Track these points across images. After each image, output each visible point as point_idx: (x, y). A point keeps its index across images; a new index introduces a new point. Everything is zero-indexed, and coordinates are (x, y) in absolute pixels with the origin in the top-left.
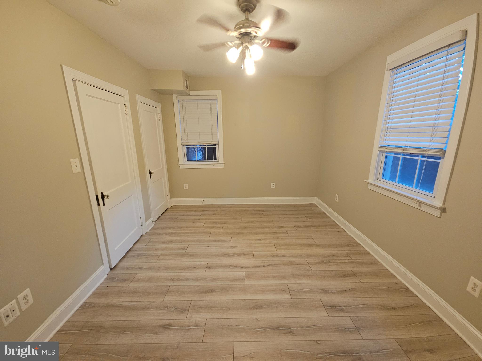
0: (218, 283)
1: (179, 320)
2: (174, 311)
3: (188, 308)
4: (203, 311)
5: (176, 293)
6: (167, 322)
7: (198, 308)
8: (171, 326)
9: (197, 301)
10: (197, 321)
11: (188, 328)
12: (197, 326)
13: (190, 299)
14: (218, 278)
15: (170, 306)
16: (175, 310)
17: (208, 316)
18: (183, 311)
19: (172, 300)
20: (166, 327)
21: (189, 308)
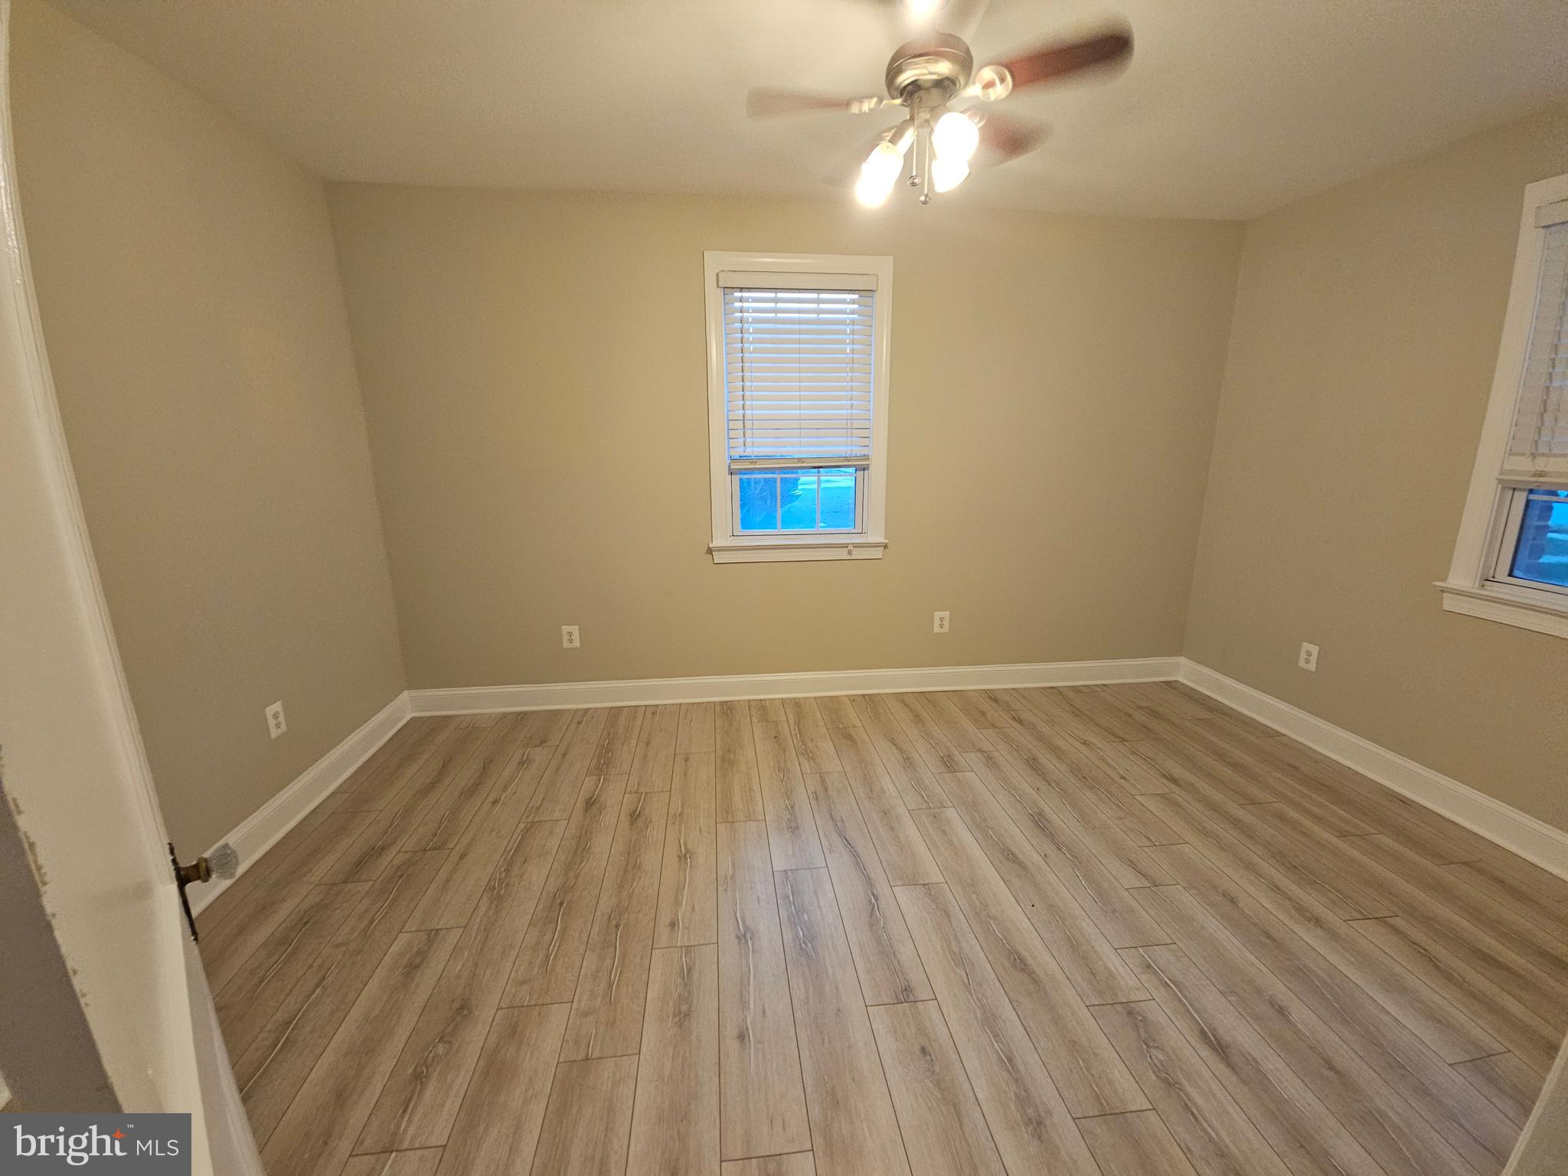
0: (974, 948)
1: (1171, 1017)
2: (1157, 1047)
3: (1119, 1008)
4: (1100, 963)
5: (1093, 1075)
6: (1205, 1052)
7: (1100, 981)
8: (1203, 1032)
9: (1078, 989)
10: (1136, 971)
11: (1172, 986)
12: (1149, 966)
13: (1085, 1013)
14: (952, 952)
15: (1154, 1072)
16: (1151, 1044)
17: (1104, 949)
18: (1137, 1019)
19: (1127, 1075)
20: (1220, 1048)
21: (1117, 1006)
